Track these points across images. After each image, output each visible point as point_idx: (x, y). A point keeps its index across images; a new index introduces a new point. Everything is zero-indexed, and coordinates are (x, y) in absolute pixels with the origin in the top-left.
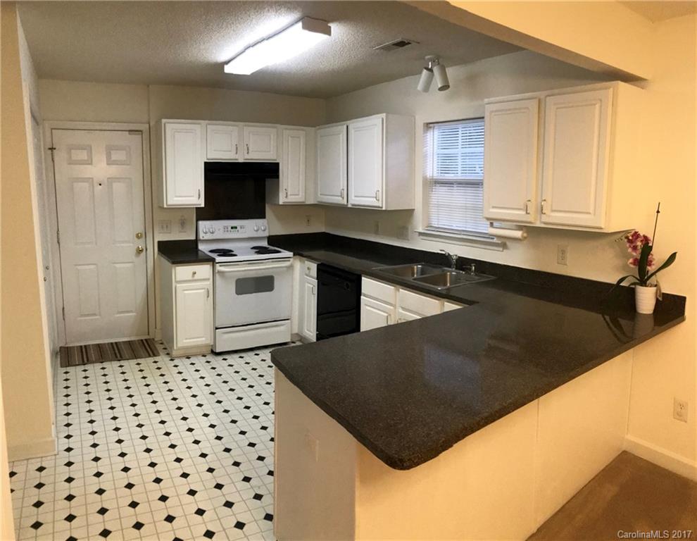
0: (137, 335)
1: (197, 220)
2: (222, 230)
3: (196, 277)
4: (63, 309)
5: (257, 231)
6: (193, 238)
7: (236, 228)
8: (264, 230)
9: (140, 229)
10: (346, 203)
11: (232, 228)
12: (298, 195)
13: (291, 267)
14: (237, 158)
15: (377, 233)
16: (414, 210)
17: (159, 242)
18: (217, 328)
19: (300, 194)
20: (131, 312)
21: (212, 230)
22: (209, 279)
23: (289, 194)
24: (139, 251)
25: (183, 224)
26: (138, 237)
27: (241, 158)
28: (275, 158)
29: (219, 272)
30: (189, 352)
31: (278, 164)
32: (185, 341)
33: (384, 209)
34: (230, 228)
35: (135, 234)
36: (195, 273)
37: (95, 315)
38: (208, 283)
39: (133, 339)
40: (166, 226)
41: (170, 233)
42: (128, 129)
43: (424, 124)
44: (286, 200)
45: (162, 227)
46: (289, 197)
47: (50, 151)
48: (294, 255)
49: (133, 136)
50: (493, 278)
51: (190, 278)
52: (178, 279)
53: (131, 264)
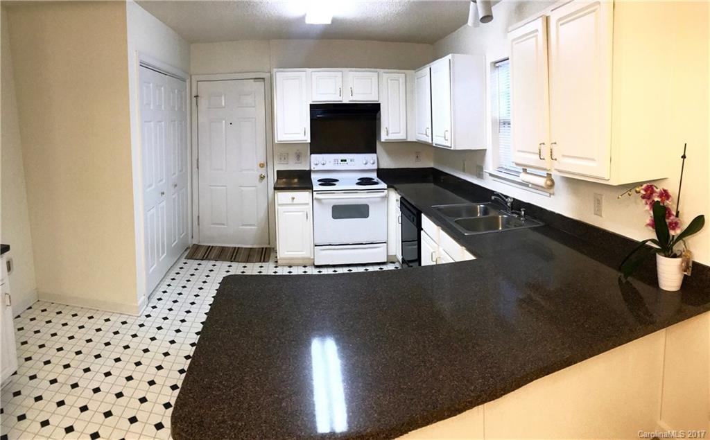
0: (259, 244)
1: (311, 154)
2: (332, 162)
3: (295, 201)
4: (198, 217)
5: (366, 164)
6: (308, 169)
7: (345, 161)
8: (373, 163)
9: (263, 160)
10: (430, 142)
11: (342, 161)
12: (399, 133)
13: (386, 198)
14: (341, 99)
15: (464, 171)
16: (486, 150)
17: (278, 171)
18: (316, 246)
19: (402, 132)
20: (254, 225)
21: (323, 162)
22: (308, 204)
23: (390, 132)
24: (262, 178)
25: (298, 156)
26: (262, 166)
27: (346, 100)
28: (377, 99)
29: (316, 199)
30: (291, 262)
31: (379, 104)
32: (286, 253)
33: (452, 149)
34: (340, 161)
35: (259, 164)
36: (293, 198)
37: (224, 224)
38: (306, 207)
39: (255, 247)
40: (284, 158)
41: (287, 164)
42: (255, 77)
43: (492, 63)
44: (387, 138)
45: (281, 159)
46: (390, 135)
47: (195, 99)
48: (388, 187)
49: (258, 83)
50: (542, 224)
51: (290, 202)
52: (280, 203)
53: (255, 188)
